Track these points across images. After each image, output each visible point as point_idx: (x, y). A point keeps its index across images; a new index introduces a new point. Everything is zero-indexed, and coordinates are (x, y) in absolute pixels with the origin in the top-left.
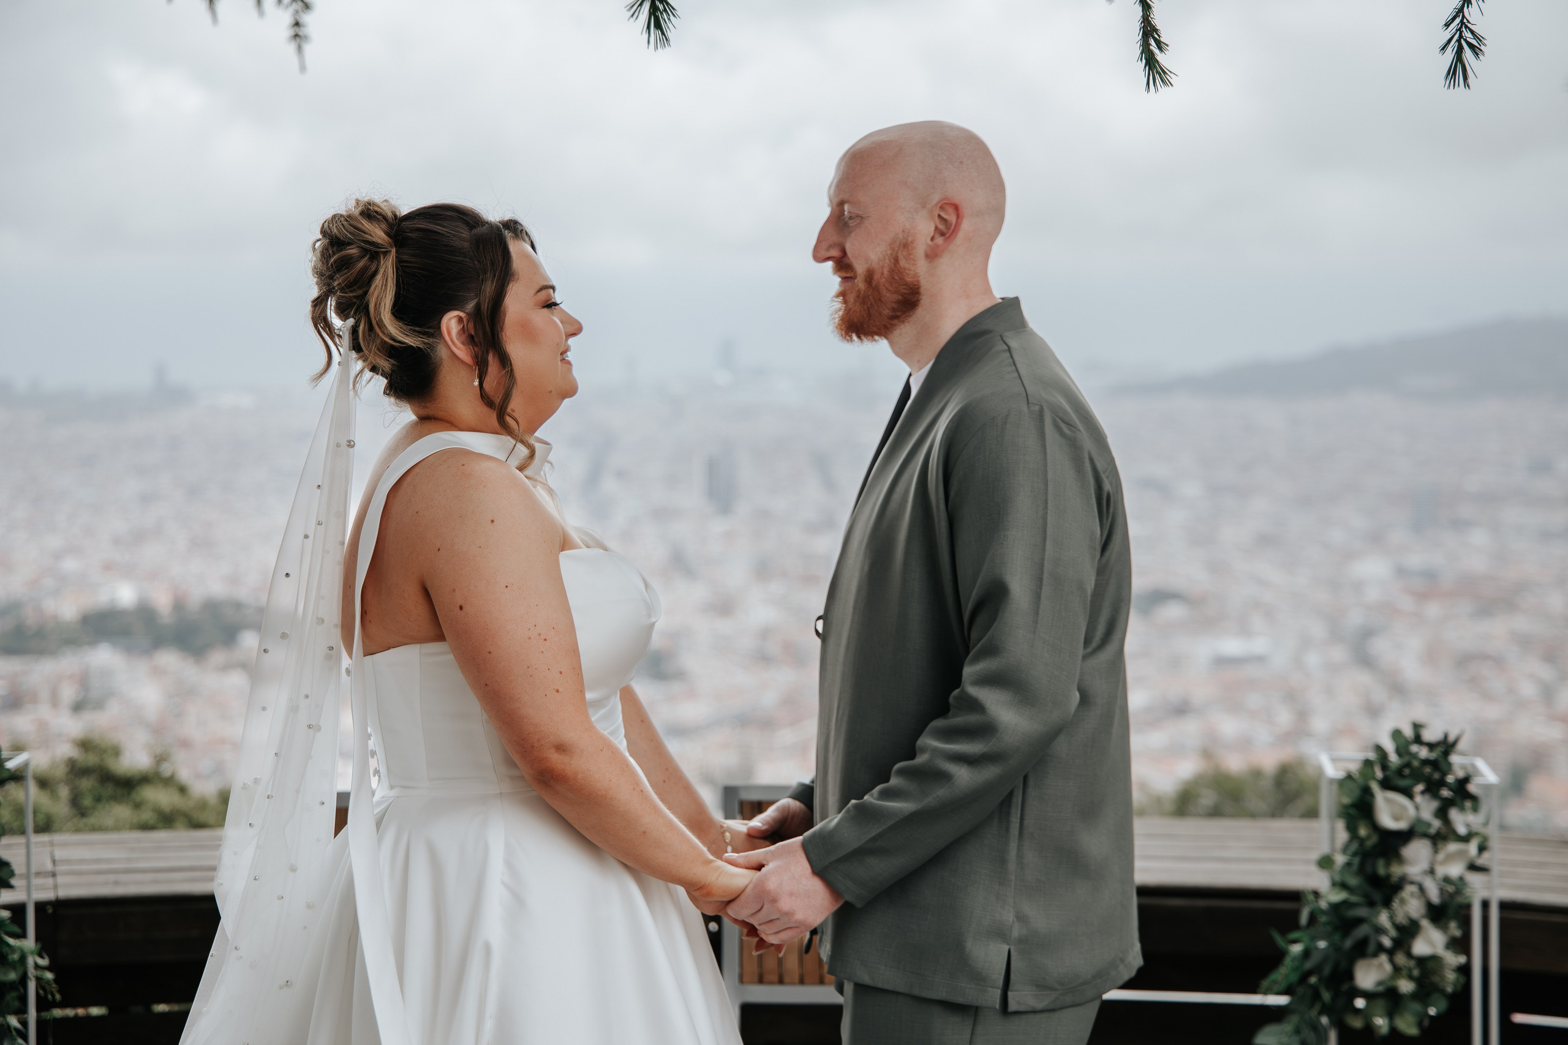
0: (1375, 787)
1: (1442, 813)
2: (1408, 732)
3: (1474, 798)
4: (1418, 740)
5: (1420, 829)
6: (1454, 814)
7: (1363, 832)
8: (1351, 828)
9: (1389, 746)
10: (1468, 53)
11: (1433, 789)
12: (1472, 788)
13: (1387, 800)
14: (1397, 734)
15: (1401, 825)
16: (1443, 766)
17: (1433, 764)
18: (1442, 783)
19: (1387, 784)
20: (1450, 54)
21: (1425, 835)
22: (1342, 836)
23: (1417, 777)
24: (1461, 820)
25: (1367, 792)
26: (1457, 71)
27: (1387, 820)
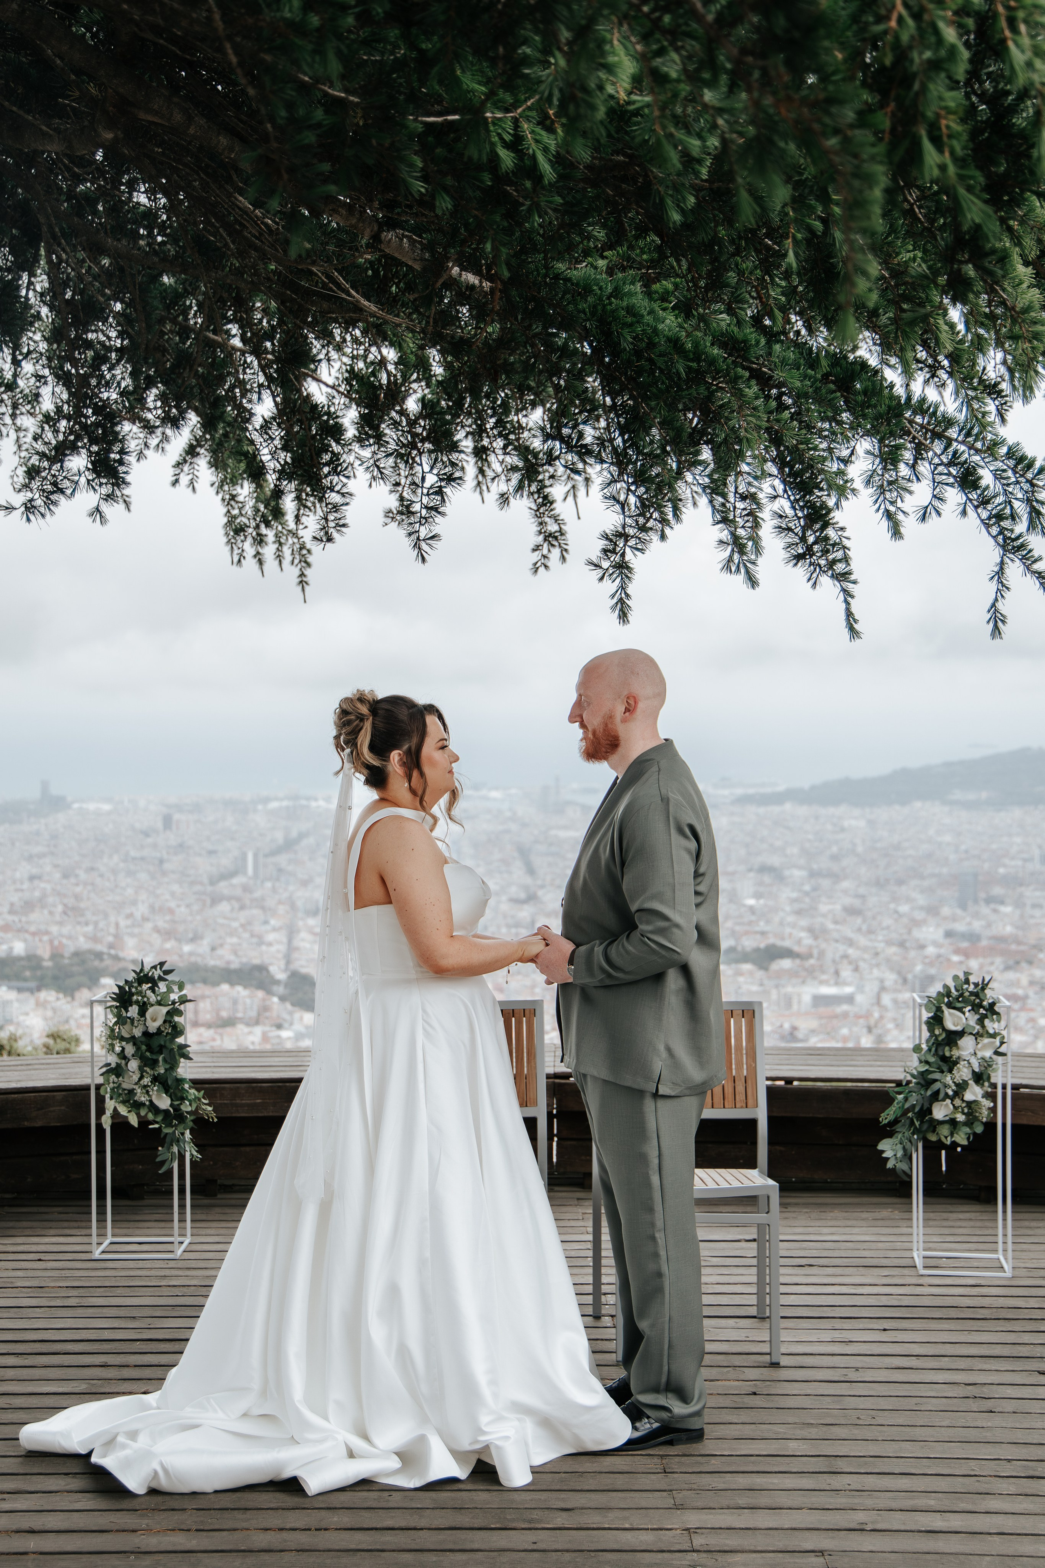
0: (944, 1008)
1: (981, 1022)
2: (962, 976)
3: (998, 1014)
4: (967, 981)
5: (968, 1030)
6: (987, 1022)
7: (937, 1032)
8: (931, 1030)
9: (951, 985)
10: (1000, 624)
11: (976, 1007)
12: (996, 1008)
13: (950, 1014)
14: (956, 978)
15: (959, 1028)
16: (981, 995)
17: (977, 995)
18: (980, 1006)
19: (950, 1006)
20: (991, 624)
21: (971, 1034)
22: (926, 1034)
23: (966, 1002)
24: (991, 1026)
25: (939, 1009)
26: (996, 632)
27: (950, 1025)
